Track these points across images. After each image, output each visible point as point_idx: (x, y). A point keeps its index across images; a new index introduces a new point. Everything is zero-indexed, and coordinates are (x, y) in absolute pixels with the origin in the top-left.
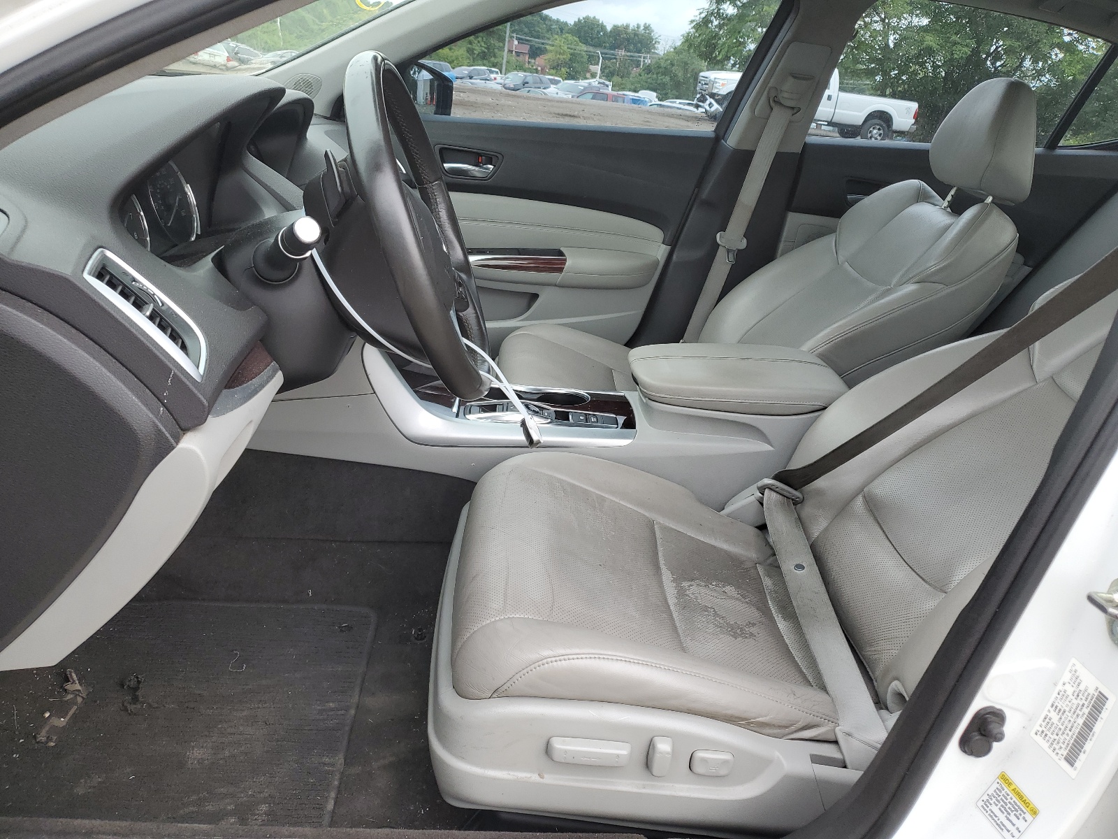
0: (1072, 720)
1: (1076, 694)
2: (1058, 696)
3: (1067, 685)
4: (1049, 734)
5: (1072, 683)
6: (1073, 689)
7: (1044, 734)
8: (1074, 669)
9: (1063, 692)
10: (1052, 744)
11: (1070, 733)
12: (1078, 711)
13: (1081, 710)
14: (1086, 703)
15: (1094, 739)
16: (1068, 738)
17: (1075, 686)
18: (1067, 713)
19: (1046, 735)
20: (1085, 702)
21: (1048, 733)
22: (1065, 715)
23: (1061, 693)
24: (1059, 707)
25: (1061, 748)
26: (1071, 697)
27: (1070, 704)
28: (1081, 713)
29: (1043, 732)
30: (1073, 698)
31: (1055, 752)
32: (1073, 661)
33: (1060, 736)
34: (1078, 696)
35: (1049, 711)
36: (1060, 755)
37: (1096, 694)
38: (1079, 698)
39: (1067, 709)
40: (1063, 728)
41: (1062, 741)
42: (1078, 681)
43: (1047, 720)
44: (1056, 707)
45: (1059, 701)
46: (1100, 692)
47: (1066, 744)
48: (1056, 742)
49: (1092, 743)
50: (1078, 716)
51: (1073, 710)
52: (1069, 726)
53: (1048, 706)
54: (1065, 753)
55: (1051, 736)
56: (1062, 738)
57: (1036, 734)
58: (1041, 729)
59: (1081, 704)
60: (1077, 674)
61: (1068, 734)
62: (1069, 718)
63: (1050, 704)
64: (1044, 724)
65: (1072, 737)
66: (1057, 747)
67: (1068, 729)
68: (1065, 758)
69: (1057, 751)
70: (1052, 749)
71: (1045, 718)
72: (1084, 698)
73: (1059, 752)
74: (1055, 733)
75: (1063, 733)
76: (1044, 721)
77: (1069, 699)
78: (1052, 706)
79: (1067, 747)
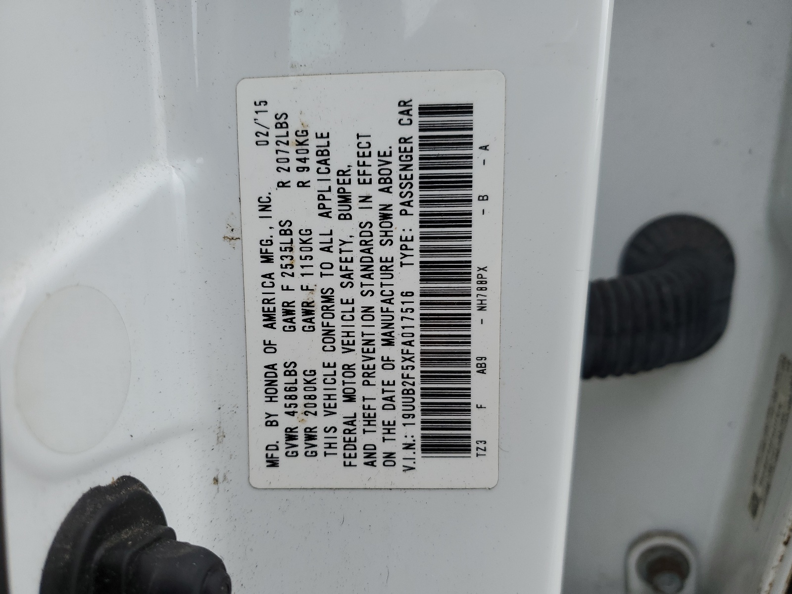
0: (375, 301)
1: (333, 203)
2: (268, 268)
3: (279, 197)
4: (320, 422)
5: (294, 177)
6: (310, 195)
7: (301, 441)
8: (269, 120)
9: (278, 239)
10: (350, 444)
11: (394, 353)
12: (379, 252)
13: (387, 241)
14: (394, 199)
15: (492, 296)
16: (395, 375)
17: (311, 176)
18: (340, 294)
19: (310, 436)
20: (385, 198)
21: (311, 421)
22: (338, 308)
23: (274, 250)
24: (298, 297)
25: (389, 427)
26: (320, 225)
27: (333, 257)
28: (393, 251)
29: (290, 435)
30: (333, 223)
31: (380, 458)
32: (249, 91)
33: (361, 391)
34: (345, 199)
35: (269, 347)
36: (401, 455)
37: (413, 132)
38: (355, 202)
39: (334, 281)
40: (355, 358)
41: (378, 404)
42: (313, 144)
43: (282, 381)
44: (288, 312)
45: (287, 281)
46: (425, 110)
47: (399, 400)
48: (360, 423)
49: (492, 314)
50: (386, 270)
51: (356, 267)
52: (377, 331)
53: (258, 332)
54: (416, 432)
55: (330, 421)
56: (375, 392)
57: (273, 463)
58: (277, 435)
59: (374, 216)
60: (294, 125)
61: (387, 363)
62: (361, 302)
63: (256, 318)
64: (278, 408)
65: (407, 357)
66: (375, 438)
67: (378, 343)
68: (426, 449)
69: (382, 448)
70: (360, 460)
71: (271, 383)
72: (372, 190)
73: (389, 447)
74: (340, 397)
75: (368, 373)
76: (271, 399)
77: (316, 242)
78: (269, 319)
79: (409, 405)
